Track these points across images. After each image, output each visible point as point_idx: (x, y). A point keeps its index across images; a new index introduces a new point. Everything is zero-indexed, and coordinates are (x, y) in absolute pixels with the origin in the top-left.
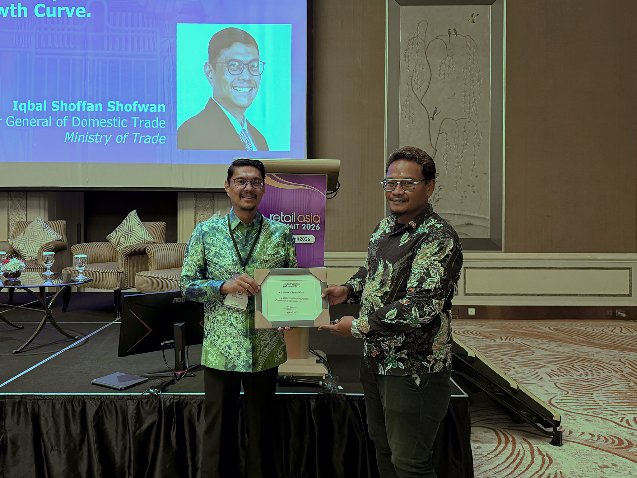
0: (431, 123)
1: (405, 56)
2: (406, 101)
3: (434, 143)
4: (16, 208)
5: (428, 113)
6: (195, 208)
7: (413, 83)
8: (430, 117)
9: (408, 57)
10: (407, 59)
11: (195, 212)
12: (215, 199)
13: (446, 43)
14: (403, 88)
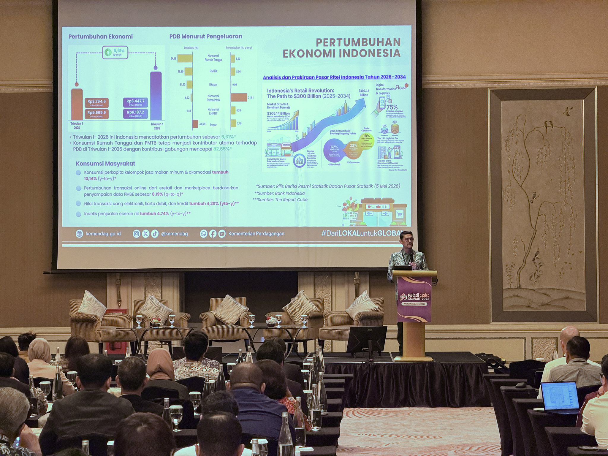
1: (506, 146)
2: (508, 186)
3: (534, 224)
5: (527, 197)
6: (315, 285)
7: (514, 170)
8: (530, 201)
9: (509, 147)
10: (508, 149)
11: (314, 288)
12: (333, 276)
13: (543, 134)
14: (505, 175)
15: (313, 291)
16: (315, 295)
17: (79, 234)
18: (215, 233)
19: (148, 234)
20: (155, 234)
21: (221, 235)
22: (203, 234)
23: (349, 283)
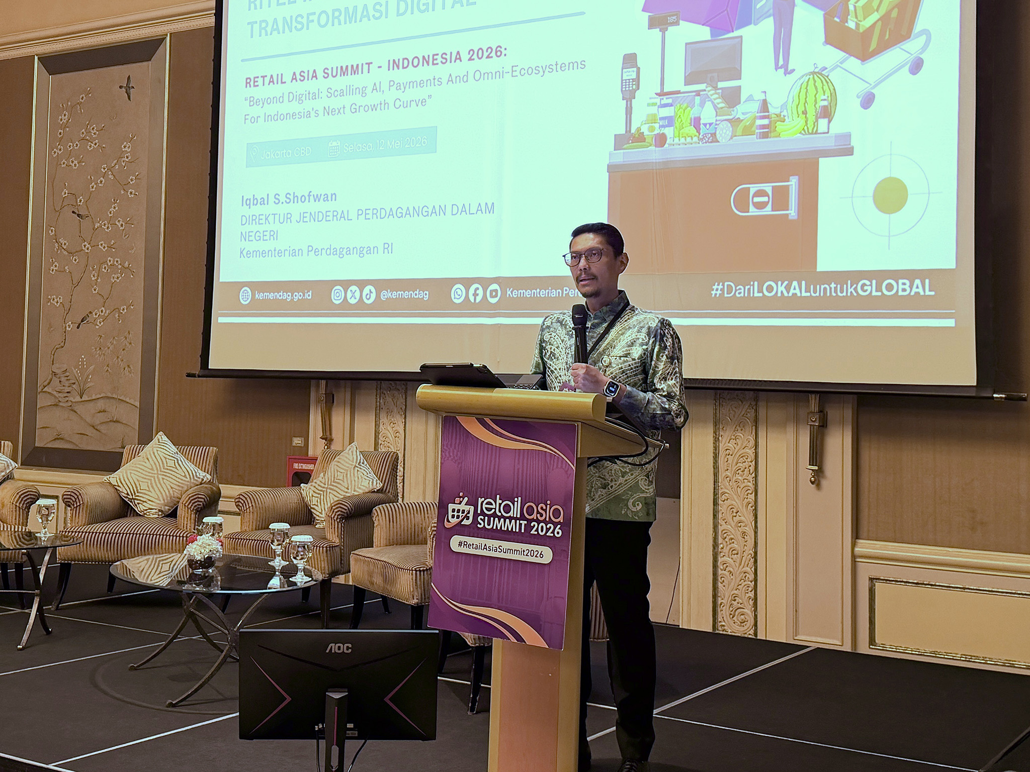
4: (389, 412)
6: (716, 424)
11: (715, 433)
12: (760, 403)
15: (711, 439)
16: (716, 448)
17: (245, 298)
18: (480, 292)
19: (357, 295)
20: (370, 295)
21: (492, 297)
22: (458, 294)
23: (797, 421)
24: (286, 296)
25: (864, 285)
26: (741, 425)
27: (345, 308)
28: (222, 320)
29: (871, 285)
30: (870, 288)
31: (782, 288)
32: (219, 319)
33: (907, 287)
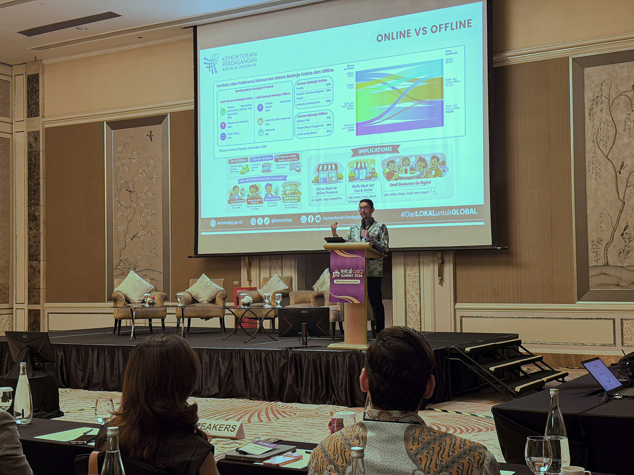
0: (618, 177)
1: (590, 115)
2: (593, 157)
3: (621, 196)
4: (275, 268)
5: (614, 167)
6: (404, 265)
7: (599, 140)
9: (593, 116)
10: (592, 119)
11: (404, 268)
12: (421, 257)
13: (630, 98)
14: (589, 146)
15: (403, 271)
16: (405, 274)
17: (213, 224)
18: (313, 218)
19: (262, 221)
20: (267, 221)
21: (317, 220)
22: (303, 219)
23: (434, 262)
24: (231, 223)
25: (454, 211)
26: (414, 265)
27: (257, 227)
28: (203, 234)
29: (456, 211)
30: (456, 212)
31: (426, 213)
32: (202, 233)
33: (468, 211)
